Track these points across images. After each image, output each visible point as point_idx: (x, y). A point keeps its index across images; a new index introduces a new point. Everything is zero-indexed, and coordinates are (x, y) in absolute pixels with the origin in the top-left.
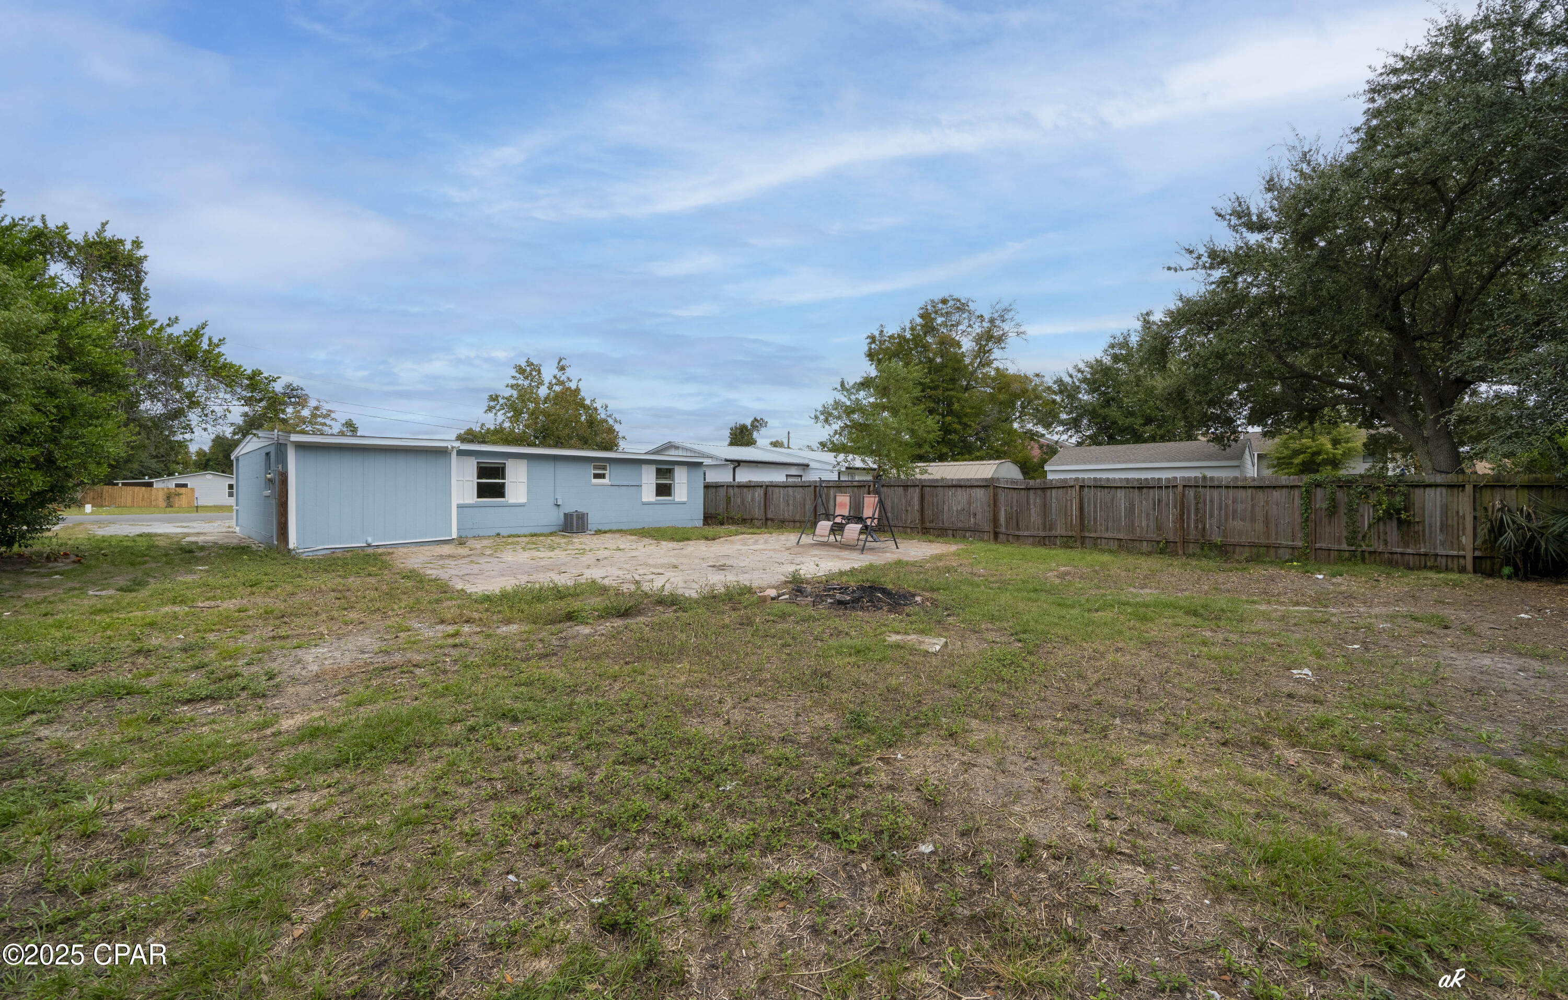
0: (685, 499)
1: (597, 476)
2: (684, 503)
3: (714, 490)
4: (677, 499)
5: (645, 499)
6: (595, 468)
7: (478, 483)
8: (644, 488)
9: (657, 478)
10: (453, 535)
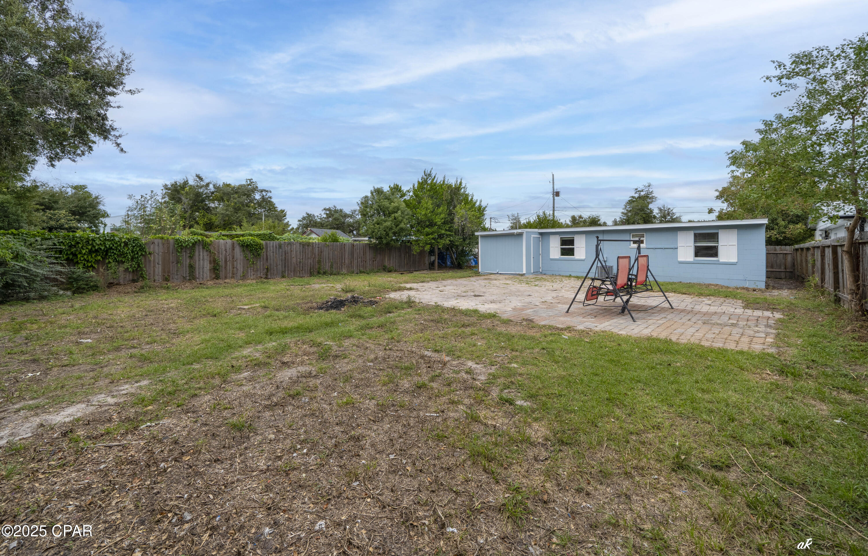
0: (734, 260)
2: (733, 264)
4: (722, 260)
5: (681, 259)
6: (634, 236)
7: (561, 248)
8: (680, 250)
9: (695, 241)
10: (524, 272)
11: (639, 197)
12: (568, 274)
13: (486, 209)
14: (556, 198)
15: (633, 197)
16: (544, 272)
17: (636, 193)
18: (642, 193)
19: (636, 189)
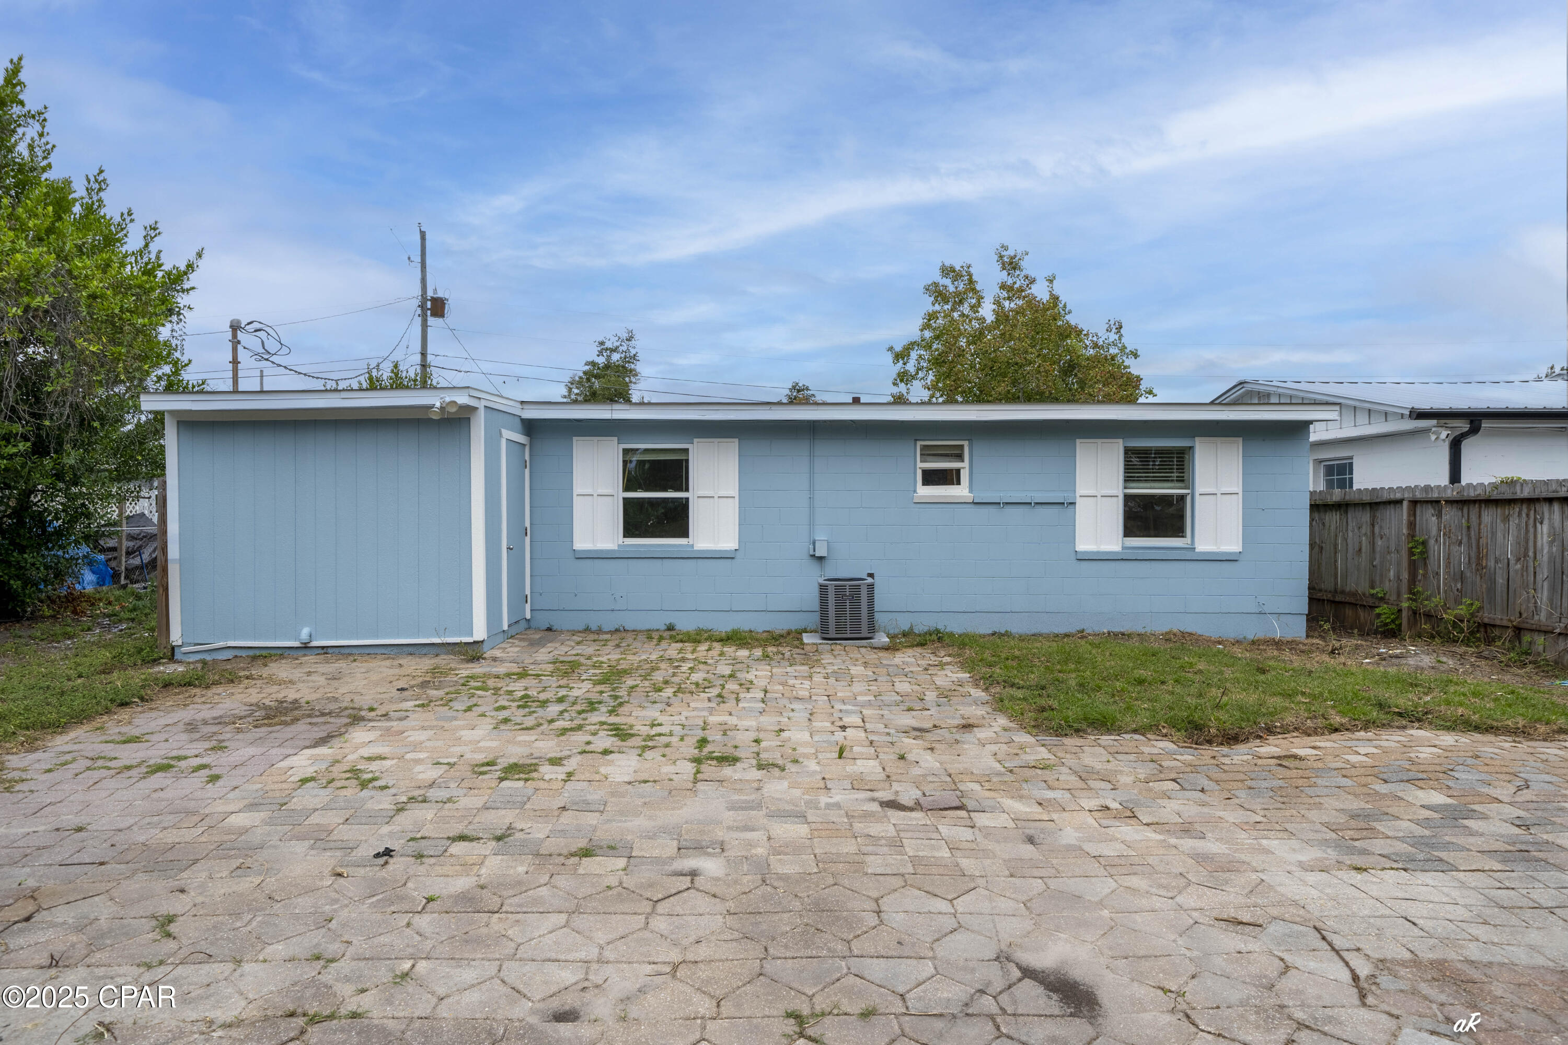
0: (1233, 545)
1: (931, 478)
2: (1230, 559)
3: (1365, 517)
4: (1203, 545)
5: (1084, 545)
6: (928, 454)
7: (625, 500)
8: (1084, 512)
9: (1129, 479)
10: (479, 632)
11: (607, 367)
12: (658, 622)
13: (193, 280)
14: (431, 321)
15: (593, 364)
16: (544, 620)
17: (600, 353)
18: (616, 357)
19: (602, 343)
